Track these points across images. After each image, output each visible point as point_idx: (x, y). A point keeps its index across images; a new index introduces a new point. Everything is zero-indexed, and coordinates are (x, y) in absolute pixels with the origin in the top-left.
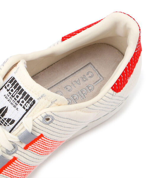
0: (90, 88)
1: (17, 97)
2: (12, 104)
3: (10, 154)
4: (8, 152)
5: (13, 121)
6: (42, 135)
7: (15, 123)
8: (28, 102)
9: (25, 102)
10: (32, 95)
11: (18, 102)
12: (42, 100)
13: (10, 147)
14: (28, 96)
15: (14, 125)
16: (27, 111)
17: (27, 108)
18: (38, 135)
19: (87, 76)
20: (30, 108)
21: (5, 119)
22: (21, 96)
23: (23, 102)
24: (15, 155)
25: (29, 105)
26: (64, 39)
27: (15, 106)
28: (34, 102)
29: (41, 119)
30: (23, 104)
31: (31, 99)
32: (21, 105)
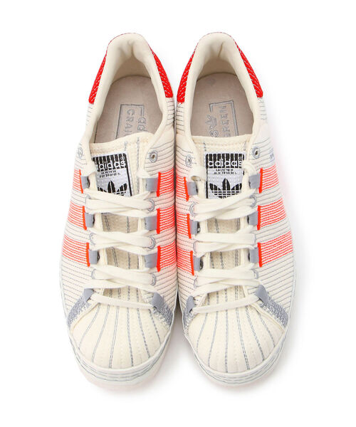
0: (142, 121)
1: (110, 166)
2: (111, 175)
3: (152, 211)
4: (150, 210)
5: (125, 185)
6: (160, 174)
7: (128, 184)
8: (120, 161)
9: (119, 162)
10: (118, 152)
11: (114, 168)
12: (128, 147)
13: (148, 205)
14: (116, 155)
15: (128, 187)
16: (126, 167)
17: (125, 165)
18: (157, 175)
19: (130, 116)
20: (126, 163)
21: (118, 191)
22: (111, 161)
23: (117, 164)
24: (157, 207)
25: (124, 162)
26: (92, 100)
27: (115, 174)
28: (125, 155)
29: (148, 161)
30: (119, 166)
31: (120, 155)
32: (118, 168)
